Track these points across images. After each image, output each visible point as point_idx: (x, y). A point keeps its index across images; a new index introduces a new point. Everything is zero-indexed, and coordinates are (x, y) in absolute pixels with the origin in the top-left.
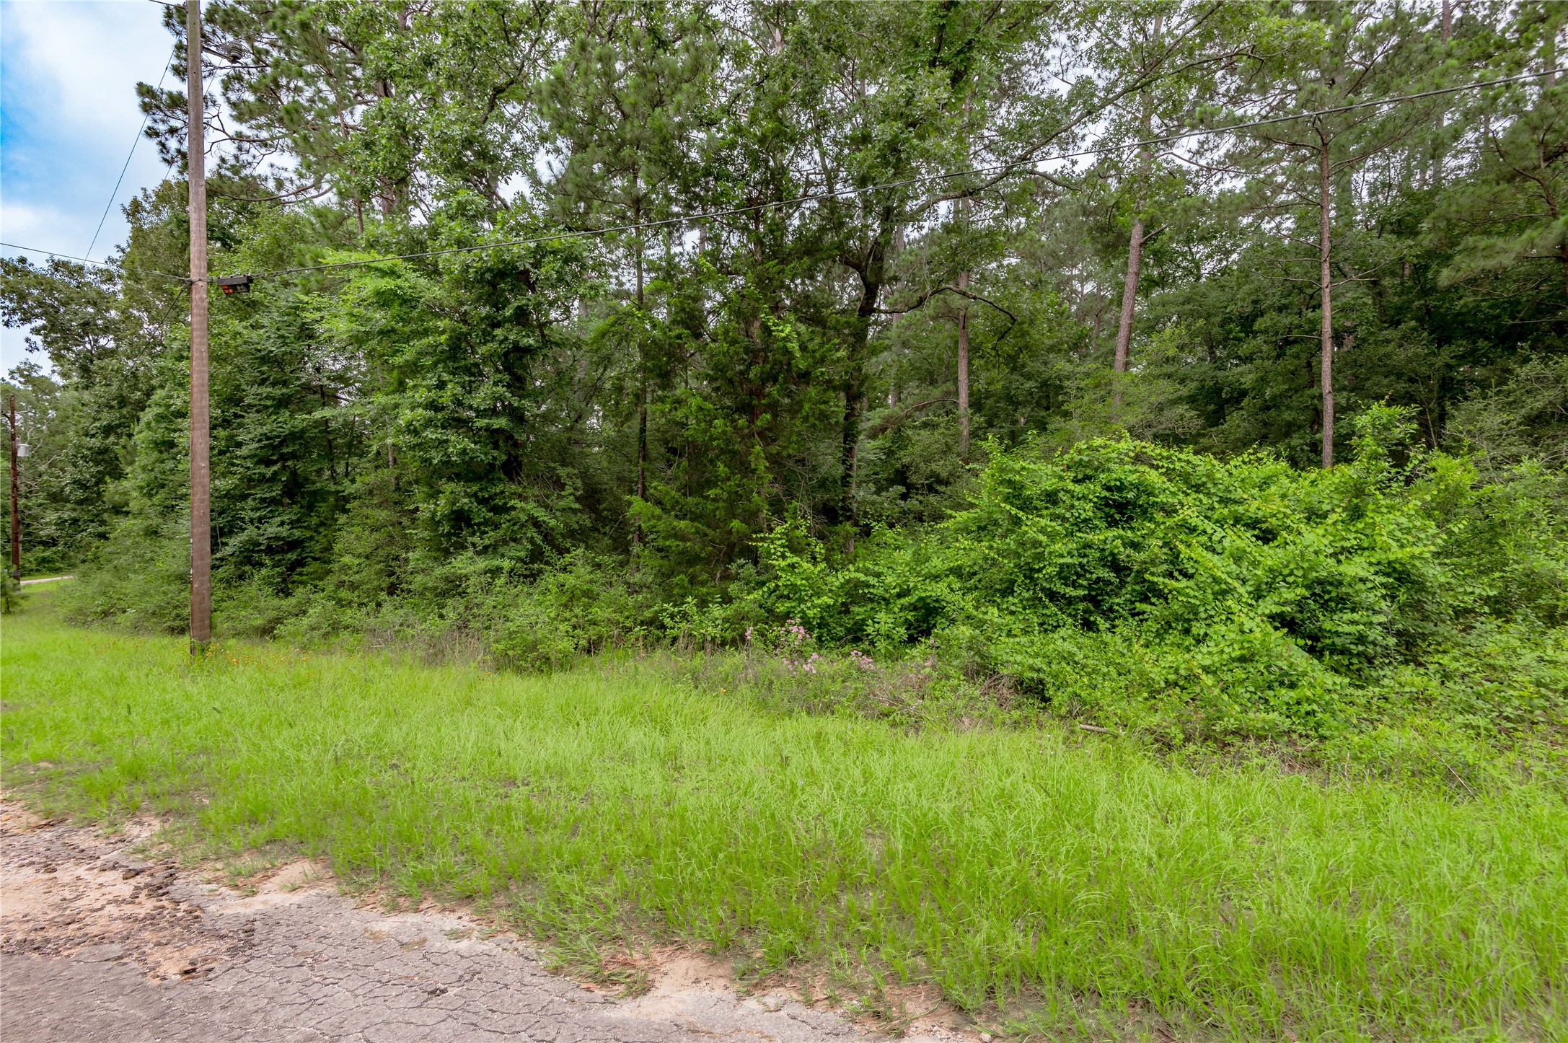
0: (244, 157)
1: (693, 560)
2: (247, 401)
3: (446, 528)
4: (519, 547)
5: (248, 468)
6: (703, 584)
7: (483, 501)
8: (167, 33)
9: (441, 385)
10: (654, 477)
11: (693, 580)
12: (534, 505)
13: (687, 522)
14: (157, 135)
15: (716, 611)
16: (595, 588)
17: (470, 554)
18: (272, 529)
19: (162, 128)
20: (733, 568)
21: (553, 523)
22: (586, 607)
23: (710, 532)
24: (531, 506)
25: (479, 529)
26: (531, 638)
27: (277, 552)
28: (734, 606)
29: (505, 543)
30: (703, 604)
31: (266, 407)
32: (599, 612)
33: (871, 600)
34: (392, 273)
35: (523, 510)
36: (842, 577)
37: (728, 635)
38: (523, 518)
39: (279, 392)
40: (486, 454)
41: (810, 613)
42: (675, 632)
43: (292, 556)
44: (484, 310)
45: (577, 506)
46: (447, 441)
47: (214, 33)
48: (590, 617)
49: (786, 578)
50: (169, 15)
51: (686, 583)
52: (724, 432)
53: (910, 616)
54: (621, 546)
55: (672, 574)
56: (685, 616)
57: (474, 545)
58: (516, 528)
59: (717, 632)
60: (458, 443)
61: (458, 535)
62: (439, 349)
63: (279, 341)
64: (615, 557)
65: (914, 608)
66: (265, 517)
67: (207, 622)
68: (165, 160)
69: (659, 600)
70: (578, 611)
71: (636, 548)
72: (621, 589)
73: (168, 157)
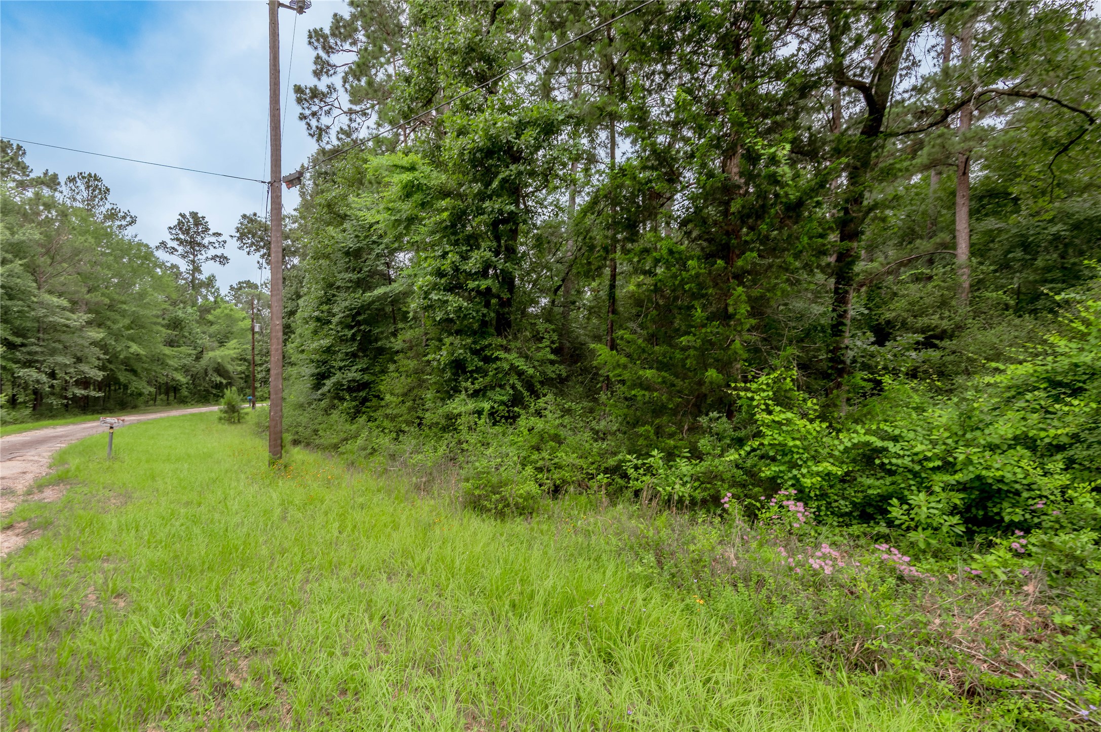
0: (354, 125)
1: (658, 410)
2: (338, 284)
3: (448, 375)
4: (503, 392)
5: (338, 332)
6: (671, 436)
7: (475, 352)
8: (310, 49)
9: (444, 255)
10: (621, 327)
11: (659, 431)
12: (516, 355)
13: (654, 371)
14: (305, 118)
15: (684, 466)
16: (562, 433)
17: (463, 396)
18: (351, 375)
19: (307, 112)
20: (703, 420)
21: (531, 371)
22: (553, 451)
23: (679, 382)
24: (512, 356)
25: (472, 376)
26: (495, 480)
27: (355, 391)
28: (705, 464)
29: (493, 388)
30: (670, 456)
31: (349, 288)
32: (564, 456)
33: (891, 473)
34: (412, 168)
35: (506, 359)
36: (846, 440)
37: (699, 495)
38: (506, 367)
39: (355, 277)
40: (477, 312)
41: (807, 482)
42: (638, 485)
43: (363, 394)
44: (477, 187)
45: (552, 357)
46: (447, 302)
47: (336, 44)
48: (556, 460)
49: (771, 437)
50: (310, 37)
51: (652, 435)
52: (698, 275)
53: (957, 499)
54: (591, 394)
55: (636, 424)
56: (650, 470)
57: (466, 390)
58: (500, 375)
59: (686, 491)
60: (455, 301)
61: (456, 380)
62: (444, 225)
63: (356, 240)
64: (585, 404)
65: (962, 487)
66: (348, 366)
67: (279, 441)
68: (310, 134)
69: (623, 449)
70: (545, 454)
71: (603, 397)
72: (587, 435)
73: (312, 132)
